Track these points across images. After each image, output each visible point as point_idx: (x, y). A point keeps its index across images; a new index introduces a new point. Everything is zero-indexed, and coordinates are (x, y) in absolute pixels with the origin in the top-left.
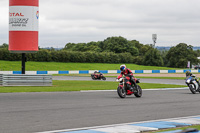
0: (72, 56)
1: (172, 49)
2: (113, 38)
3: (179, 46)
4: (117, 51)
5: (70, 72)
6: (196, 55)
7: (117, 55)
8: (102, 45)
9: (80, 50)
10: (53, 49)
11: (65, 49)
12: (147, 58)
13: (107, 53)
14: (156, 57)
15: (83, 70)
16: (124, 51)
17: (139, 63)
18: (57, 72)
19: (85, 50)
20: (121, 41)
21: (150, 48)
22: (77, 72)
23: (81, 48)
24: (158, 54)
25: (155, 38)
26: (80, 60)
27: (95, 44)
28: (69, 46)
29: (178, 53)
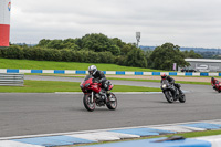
0: (47, 53)
1: (158, 49)
2: (93, 35)
3: (165, 46)
4: (97, 50)
5: (44, 71)
6: (183, 57)
7: (97, 54)
8: (80, 43)
9: (55, 47)
10: (25, 45)
11: (39, 45)
12: (130, 58)
13: (85, 52)
14: (139, 58)
15: (58, 69)
16: (105, 49)
17: (121, 64)
18: (29, 71)
19: (61, 47)
20: (102, 39)
21: (133, 47)
22: (52, 71)
23: (57, 44)
24: (141, 54)
25: (138, 36)
26: (56, 59)
27: (72, 41)
28: (43, 42)
29: (163, 54)
